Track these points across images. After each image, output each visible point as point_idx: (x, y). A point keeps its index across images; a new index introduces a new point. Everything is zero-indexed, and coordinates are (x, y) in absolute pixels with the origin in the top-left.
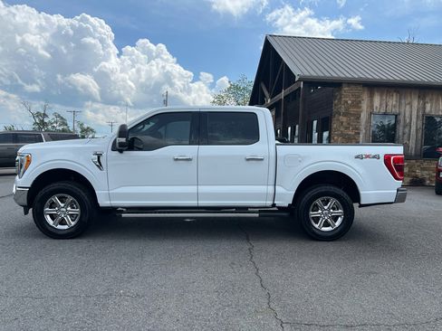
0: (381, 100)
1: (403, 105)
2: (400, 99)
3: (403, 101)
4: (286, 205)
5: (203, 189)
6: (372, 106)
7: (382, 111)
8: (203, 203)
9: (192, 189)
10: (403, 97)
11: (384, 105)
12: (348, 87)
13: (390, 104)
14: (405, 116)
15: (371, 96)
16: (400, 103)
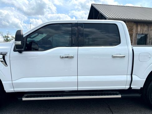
0: (141, 28)
1: (150, 30)
2: (148, 28)
3: (149, 29)
4: (139, 88)
5: (81, 78)
6: (137, 31)
7: (141, 33)
8: (81, 88)
9: (74, 79)
10: (149, 27)
11: (142, 31)
12: (128, 23)
13: (144, 30)
14: (150, 35)
15: (137, 27)
16: (148, 30)
